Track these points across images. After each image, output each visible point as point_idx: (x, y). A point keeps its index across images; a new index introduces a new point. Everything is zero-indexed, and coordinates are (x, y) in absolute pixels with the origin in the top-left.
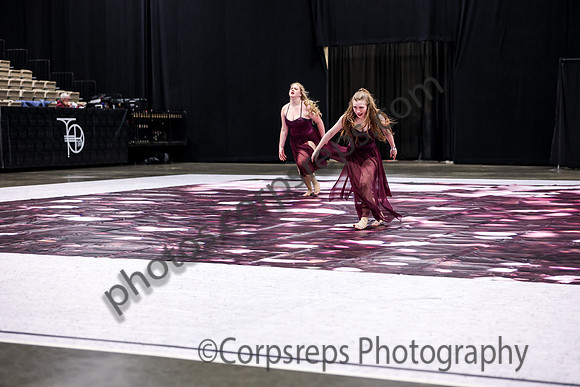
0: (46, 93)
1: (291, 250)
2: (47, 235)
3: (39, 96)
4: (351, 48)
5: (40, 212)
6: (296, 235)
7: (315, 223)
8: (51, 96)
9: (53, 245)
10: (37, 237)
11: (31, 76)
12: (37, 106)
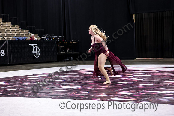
0: (25, 34)
1: (123, 95)
2: (27, 90)
3: (22, 36)
4: (144, 14)
5: (24, 81)
6: (124, 89)
7: (132, 84)
8: (27, 36)
9: (30, 94)
10: (23, 90)
11: (19, 28)
12: (22, 39)
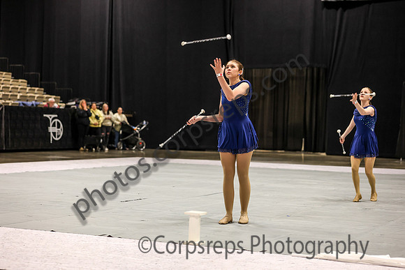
0: (37, 97)
3: (31, 98)
8: (40, 99)
11: (26, 84)
12: (30, 105)
